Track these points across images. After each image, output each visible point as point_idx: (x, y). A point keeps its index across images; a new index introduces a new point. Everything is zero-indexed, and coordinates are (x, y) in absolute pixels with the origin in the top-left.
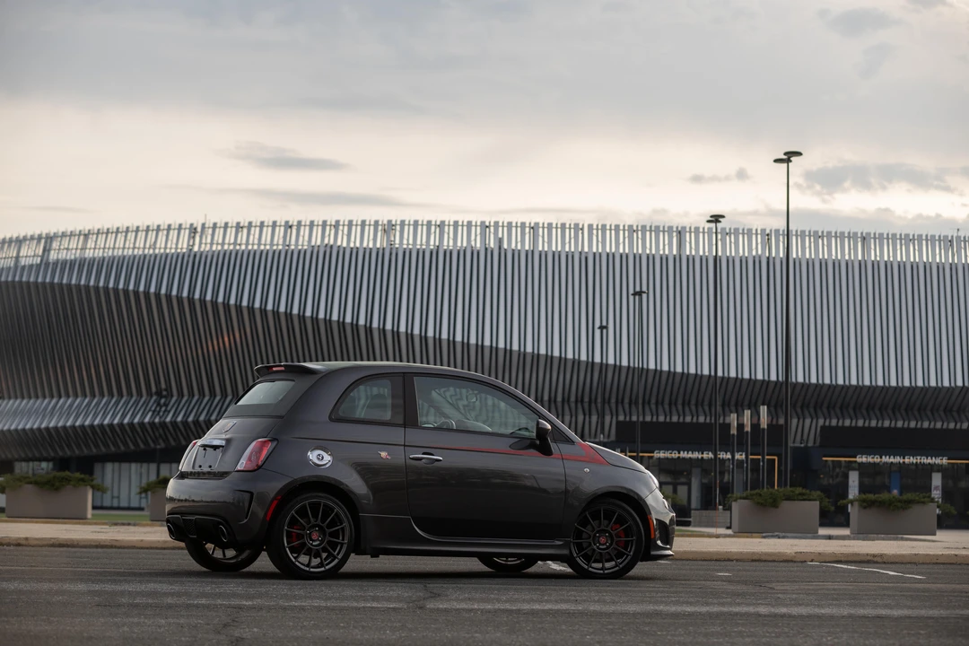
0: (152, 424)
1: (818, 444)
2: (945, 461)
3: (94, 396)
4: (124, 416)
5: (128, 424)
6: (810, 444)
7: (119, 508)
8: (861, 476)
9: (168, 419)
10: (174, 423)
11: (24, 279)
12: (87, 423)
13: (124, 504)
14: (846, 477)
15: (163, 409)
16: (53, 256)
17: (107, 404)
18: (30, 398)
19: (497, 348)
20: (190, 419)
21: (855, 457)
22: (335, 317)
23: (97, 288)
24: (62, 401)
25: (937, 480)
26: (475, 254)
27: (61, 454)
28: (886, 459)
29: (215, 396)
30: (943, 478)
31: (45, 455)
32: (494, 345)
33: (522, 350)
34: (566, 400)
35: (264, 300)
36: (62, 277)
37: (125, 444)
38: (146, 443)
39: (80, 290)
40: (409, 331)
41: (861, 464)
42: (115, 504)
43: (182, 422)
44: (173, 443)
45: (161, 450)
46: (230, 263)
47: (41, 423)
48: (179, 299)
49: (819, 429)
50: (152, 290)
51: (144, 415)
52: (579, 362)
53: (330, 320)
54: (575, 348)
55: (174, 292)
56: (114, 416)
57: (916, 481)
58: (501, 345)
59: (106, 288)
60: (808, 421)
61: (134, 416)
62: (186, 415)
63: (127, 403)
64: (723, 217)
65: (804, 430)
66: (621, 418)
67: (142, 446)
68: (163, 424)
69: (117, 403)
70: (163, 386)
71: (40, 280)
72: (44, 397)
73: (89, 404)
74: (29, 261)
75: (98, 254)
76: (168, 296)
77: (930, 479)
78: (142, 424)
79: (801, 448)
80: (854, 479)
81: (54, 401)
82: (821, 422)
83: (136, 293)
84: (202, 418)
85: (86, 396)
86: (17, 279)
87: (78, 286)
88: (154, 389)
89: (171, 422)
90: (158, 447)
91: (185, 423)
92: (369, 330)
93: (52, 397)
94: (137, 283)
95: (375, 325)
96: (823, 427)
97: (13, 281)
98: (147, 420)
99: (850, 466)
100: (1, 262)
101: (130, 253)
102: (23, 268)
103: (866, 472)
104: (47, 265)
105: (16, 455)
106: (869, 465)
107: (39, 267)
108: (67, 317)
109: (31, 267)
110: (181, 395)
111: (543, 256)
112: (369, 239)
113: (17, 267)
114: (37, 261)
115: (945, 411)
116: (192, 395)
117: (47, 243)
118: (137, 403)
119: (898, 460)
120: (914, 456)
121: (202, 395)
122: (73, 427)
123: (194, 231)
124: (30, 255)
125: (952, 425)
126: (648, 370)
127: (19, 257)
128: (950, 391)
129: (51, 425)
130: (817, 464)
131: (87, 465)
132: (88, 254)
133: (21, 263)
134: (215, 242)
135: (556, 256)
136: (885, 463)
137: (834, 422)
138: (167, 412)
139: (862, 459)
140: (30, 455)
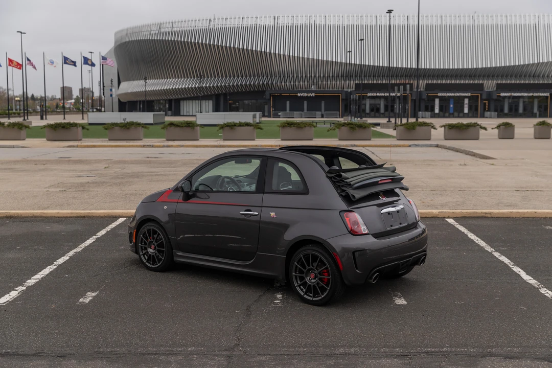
0: (198, 87)
1: (425, 90)
2: (469, 94)
3: (179, 78)
4: (189, 85)
6: (422, 90)
7: (189, 116)
8: (440, 101)
9: (204, 86)
10: (206, 87)
11: (153, 38)
12: (177, 87)
13: (191, 114)
14: (434, 101)
16: (162, 30)
17: (183, 81)
18: (158, 79)
20: (211, 85)
21: (438, 94)
22: (259, 50)
24: (168, 80)
25: (466, 101)
26: (306, 26)
27: (169, 98)
28: (449, 94)
29: (219, 78)
30: (469, 101)
31: (164, 98)
32: (313, 58)
33: (322, 59)
34: (338, 76)
35: (234, 44)
36: (166, 37)
38: (197, 94)
40: (284, 54)
41: (440, 96)
42: (188, 114)
44: (206, 94)
45: (202, 96)
46: (222, 31)
47: (162, 88)
48: (206, 44)
49: (425, 84)
50: (196, 41)
51: (196, 84)
52: (342, 63)
53: (257, 50)
54: (341, 58)
55: (204, 42)
56: (186, 85)
57: (459, 101)
58: (315, 58)
60: (421, 81)
61: (192, 85)
62: (210, 84)
63: (190, 80)
64: (393, 10)
66: (357, 82)
67: (196, 95)
68: (202, 87)
69: (187, 80)
71: (158, 38)
72: (162, 79)
73: (177, 81)
74: (154, 32)
75: (178, 29)
76: (202, 43)
77: (464, 100)
78: (195, 87)
79: (418, 91)
80: (437, 101)
81: (166, 80)
82: (425, 82)
83: (191, 42)
84: (215, 85)
85: (176, 78)
86: (150, 38)
87: (171, 40)
88: (199, 76)
91: (210, 87)
92: (270, 53)
93: (165, 79)
94: (191, 39)
95: (272, 52)
98: (197, 86)
99: (437, 97)
100: (145, 33)
101: (189, 29)
102: (153, 34)
103: (441, 99)
104: (160, 33)
105: (154, 99)
106: (443, 96)
107: (158, 34)
108: (168, 52)
109: (155, 34)
110: (208, 77)
111: (329, 26)
112: (269, 22)
113: (150, 34)
114: (157, 32)
115: (469, 76)
116: (211, 77)
117: (160, 26)
118: (193, 80)
119: (453, 94)
120: (458, 93)
121: (215, 77)
122: (172, 89)
123: (210, 20)
124: (155, 30)
125: (471, 82)
126: (366, 65)
127: (151, 31)
128: (471, 69)
129: (165, 88)
130: (424, 97)
131: (178, 101)
132: (174, 29)
133: (152, 33)
134: (218, 24)
135: (334, 26)
136: (448, 96)
137: (430, 82)
138: (203, 83)
139: (440, 94)
140: (159, 99)
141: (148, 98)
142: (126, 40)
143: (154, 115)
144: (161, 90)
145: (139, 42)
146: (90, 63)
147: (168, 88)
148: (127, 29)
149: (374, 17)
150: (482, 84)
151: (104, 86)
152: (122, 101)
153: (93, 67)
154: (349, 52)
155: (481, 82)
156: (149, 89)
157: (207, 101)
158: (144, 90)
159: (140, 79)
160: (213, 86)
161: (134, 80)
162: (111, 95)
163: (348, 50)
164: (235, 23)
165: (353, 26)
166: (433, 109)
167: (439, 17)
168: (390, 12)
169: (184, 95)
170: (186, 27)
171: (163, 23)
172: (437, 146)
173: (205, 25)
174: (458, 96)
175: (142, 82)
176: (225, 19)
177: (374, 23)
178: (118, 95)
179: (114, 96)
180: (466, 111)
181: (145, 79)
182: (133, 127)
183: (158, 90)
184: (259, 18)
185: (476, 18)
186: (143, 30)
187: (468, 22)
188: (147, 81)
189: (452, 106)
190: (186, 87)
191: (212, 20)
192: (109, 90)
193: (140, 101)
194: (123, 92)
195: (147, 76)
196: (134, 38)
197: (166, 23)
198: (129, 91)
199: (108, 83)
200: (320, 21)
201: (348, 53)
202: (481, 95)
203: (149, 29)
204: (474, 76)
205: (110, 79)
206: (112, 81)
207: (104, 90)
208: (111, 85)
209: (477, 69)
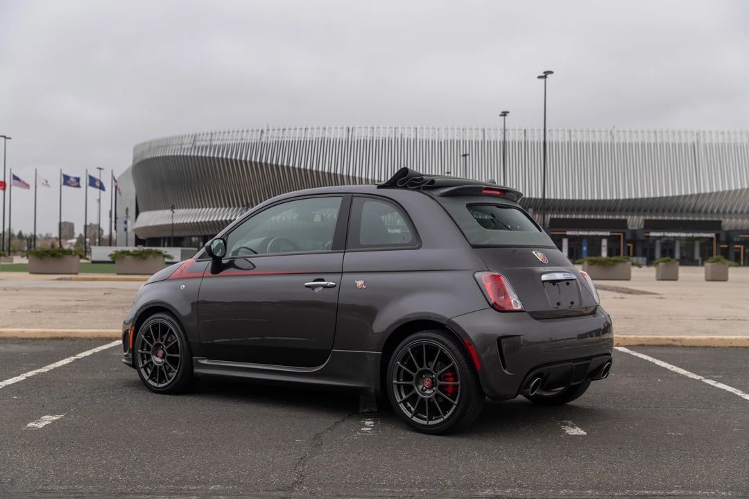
1: (549, 226)
2: (608, 234)
3: (218, 207)
8: (569, 241)
11: (185, 154)
14: (561, 241)
16: (198, 144)
17: (224, 211)
21: (566, 232)
22: (326, 171)
24: (204, 209)
25: (604, 242)
26: (390, 141)
28: (581, 233)
30: (608, 242)
31: (197, 234)
35: (294, 163)
36: (202, 153)
39: (210, 159)
40: (360, 176)
41: (569, 235)
46: (278, 146)
47: (194, 220)
48: (256, 163)
50: (243, 159)
53: (324, 172)
55: (253, 160)
56: (227, 216)
57: (594, 244)
59: (222, 158)
63: (233, 210)
64: (508, 112)
69: (228, 210)
70: (249, 202)
71: (192, 155)
72: (196, 208)
74: (187, 146)
75: (219, 143)
76: (250, 162)
77: (601, 241)
80: (565, 242)
81: (200, 210)
82: (549, 216)
83: (236, 160)
86: (182, 154)
87: (209, 157)
88: (245, 203)
92: (342, 176)
94: (236, 156)
96: (551, 219)
97: (180, 156)
99: (566, 236)
100: (174, 147)
101: (233, 142)
102: (184, 149)
103: (571, 239)
104: (195, 147)
105: (183, 234)
106: (573, 236)
107: (192, 148)
108: (204, 172)
109: (188, 149)
111: (421, 141)
112: (341, 135)
113: (181, 149)
114: (191, 146)
115: (608, 210)
117: (195, 138)
118: (237, 210)
119: (586, 233)
120: (594, 231)
123: (262, 131)
124: (187, 144)
125: (611, 217)
127: (182, 144)
128: (610, 201)
129: (199, 221)
132: (214, 143)
133: (183, 147)
134: (272, 137)
135: (427, 142)
136: (580, 235)
137: (555, 216)
139: (569, 233)
140: (190, 234)
141: (176, 234)
142: (149, 156)
143: (182, 250)
144: (193, 222)
145: (166, 159)
146: (98, 184)
148: (151, 143)
149: (480, 130)
150: (625, 221)
151: (116, 218)
152: (141, 237)
153: (102, 191)
154: (448, 173)
155: (623, 217)
156: (177, 221)
158: (170, 222)
159: (166, 208)
161: (156, 209)
162: (126, 230)
163: (446, 171)
164: (297, 135)
165: (452, 142)
167: (566, 132)
168: (504, 114)
170: (230, 140)
171: (200, 135)
173: (255, 137)
174: (592, 236)
175: (168, 212)
176: (282, 130)
177: (480, 138)
178: (135, 230)
179: (129, 230)
180: (604, 255)
181: (173, 208)
182: (151, 257)
183: (190, 223)
184: (327, 129)
185: (615, 133)
186: (172, 143)
187: (605, 139)
188: (175, 211)
189: (585, 248)
191: (265, 131)
192: (124, 223)
193: (165, 238)
194: (143, 225)
195: (175, 204)
196: (159, 154)
197: (203, 134)
198: (151, 224)
199: (121, 213)
200: (409, 134)
202: (624, 234)
203: (180, 142)
204: (615, 210)
205: (125, 208)
206: (127, 210)
207: (116, 222)
208: (125, 215)
209: (617, 201)
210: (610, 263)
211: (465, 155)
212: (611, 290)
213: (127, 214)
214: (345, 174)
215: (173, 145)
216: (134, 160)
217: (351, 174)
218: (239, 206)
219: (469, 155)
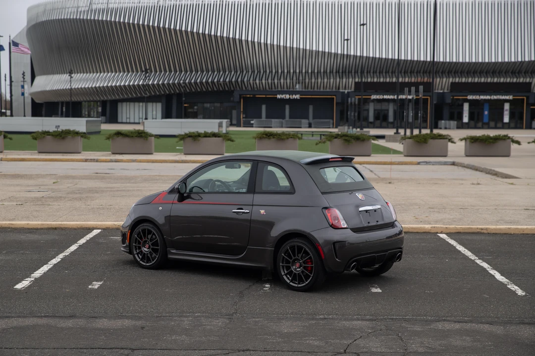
0: (143, 85)
1: (449, 91)
2: (511, 97)
3: (116, 72)
4: (130, 81)
5: (132, 85)
6: (446, 91)
7: (130, 123)
8: (470, 105)
9: (150, 83)
10: (153, 85)
11: (81, 18)
12: (113, 85)
13: (132, 121)
14: (462, 105)
15: (148, 78)
16: (94, 7)
17: (122, 76)
18: (87, 73)
19: (299, 48)
20: (160, 83)
21: (467, 96)
23: (115, 22)
24: (102, 74)
25: (507, 106)
26: (289, 5)
27: (102, 98)
28: (482, 97)
29: (171, 72)
30: (511, 105)
31: (95, 99)
32: (298, 47)
33: (311, 49)
34: (331, 72)
35: (192, 27)
36: (99, 17)
37: (131, 94)
38: (140, 93)
39: (108, 23)
40: (259, 41)
41: (470, 100)
42: (128, 121)
43: (157, 84)
44: (153, 94)
45: (147, 97)
46: (176, 9)
47: (93, 85)
48: (153, 27)
49: (450, 84)
50: (141, 23)
51: (139, 81)
52: (337, 54)
53: (223, 36)
54: (336, 48)
55: (151, 24)
56: (126, 81)
57: (497, 107)
58: (301, 47)
59: (119, 22)
60: (445, 80)
61: (135, 81)
62: (159, 81)
63: (131, 76)
65: (442, 84)
66: (357, 80)
67: (139, 95)
68: (148, 85)
69: (127, 75)
70: (148, 68)
71: (89, 18)
72: (94, 73)
73: (114, 76)
74: (83, 9)
75: (116, 6)
76: (148, 26)
77: (503, 105)
78: (138, 85)
79: (441, 93)
80: (466, 107)
81: (98, 74)
82: (451, 80)
83: (133, 24)
84: (166, 82)
85: (112, 72)
86: (78, 17)
88: (144, 69)
89: (152, 84)
90: (146, 96)
91: (158, 84)
92: (241, 41)
93: (97, 73)
94: (134, 19)
96: (452, 83)
97: (76, 19)
98: (140, 83)
99: (467, 100)
100: (70, 9)
101: (131, 5)
102: (81, 12)
103: (472, 103)
104: (92, 11)
105: (82, 100)
106: (474, 100)
107: (88, 11)
108: (102, 36)
109: (84, 11)
110: (156, 71)
111: (321, 4)
113: (77, 11)
114: (87, 9)
115: (512, 73)
116: (161, 71)
118: (136, 75)
119: (488, 97)
120: (496, 95)
121: (166, 71)
122: (107, 86)
124: (83, 6)
125: (515, 80)
126: (369, 57)
127: (78, 7)
129: (97, 86)
130: (448, 100)
131: (114, 104)
132: (111, 6)
133: (79, 10)
134: (170, 0)
135: (327, 4)
136: (482, 99)
137: (457, 80)
138: (149, 80)
139: (470, 97)
140: (88, 99)
141: (74, 99)
142: (44, 19)
143: (87, 121)
144: (92, 87)
145: (62, 22)
147: (101, 85)
148: (46, 4)
150: (530, 84)
151: (11, 81)
152: (37, 101)
154: (347, 40)
155: (528, 80)
156: (75, 85)
157: (154, 104)
158: (68, 87)
159: (63, 72)
160: (163, 84)
161: (53, 73)
162: (23, 94)
163: (346, 38)
165: (352, 4)
166: (460, 117)
169: (122, 94)
170: (126, 3)
172: (453, 164)
174: (495, 100)
175: (66, 77)
178: (31, 94)
179: (26, 95)
180: (506, 119)
181: (71, 73)
182: (70, 137)
183: (88, 88)
186: (68, 6)
188: (73, 75)
189: (486, 113)
190: (126, 84)
192: (20, 87)
193: (62, 103)
194: (39, 90)
195: (72, 69)
196: (55, 17)
198: (48, 89)
199: (17, 77)
201: (346, 42)
202: (528, 98)
203: (76, 5)
204: (520, 72)
205: (22, 72)
206: (24, 74)
207: (11, 85)
208: (22, 79)
209: (522, 63)
210: (491, 141)
211: (363, 25)
212: (482, 171)
213: (24, 79)
214: (243, 38)
215: (68, 8)
216: (28, 22)
217: (250, 39)
218: (137, 72)
219: (366, 24)
